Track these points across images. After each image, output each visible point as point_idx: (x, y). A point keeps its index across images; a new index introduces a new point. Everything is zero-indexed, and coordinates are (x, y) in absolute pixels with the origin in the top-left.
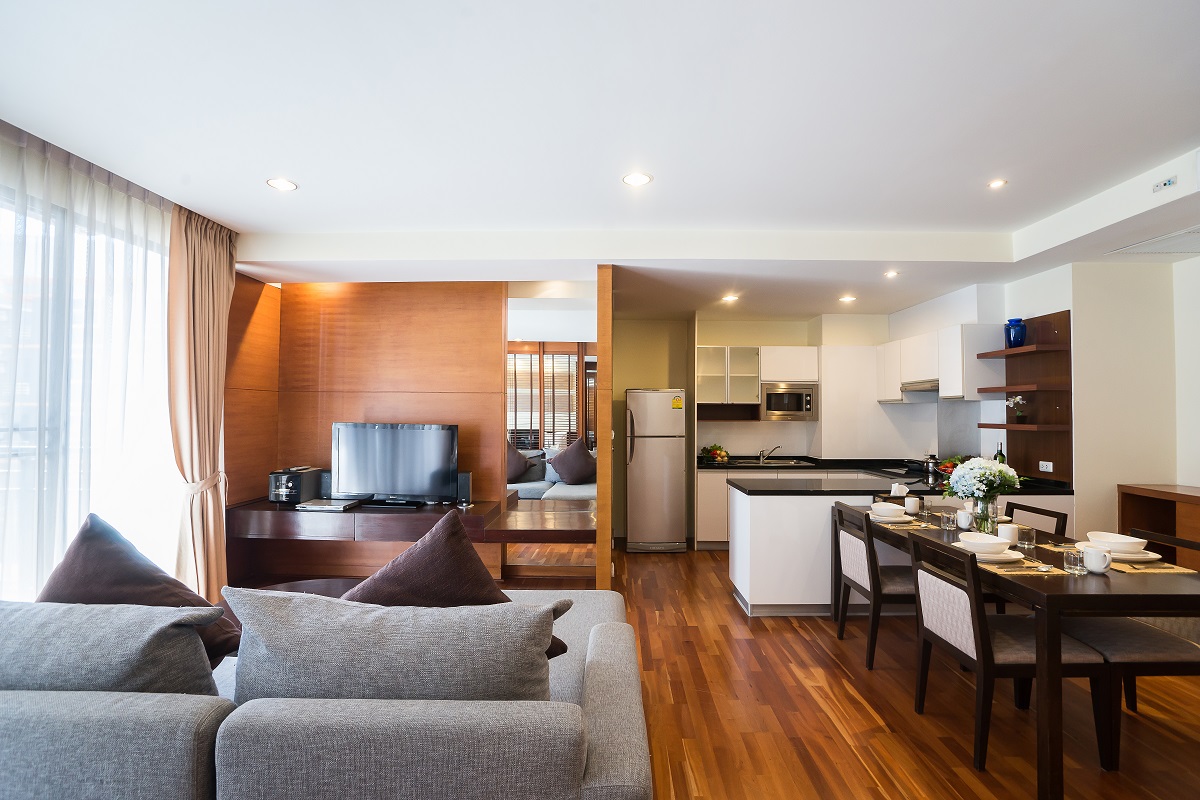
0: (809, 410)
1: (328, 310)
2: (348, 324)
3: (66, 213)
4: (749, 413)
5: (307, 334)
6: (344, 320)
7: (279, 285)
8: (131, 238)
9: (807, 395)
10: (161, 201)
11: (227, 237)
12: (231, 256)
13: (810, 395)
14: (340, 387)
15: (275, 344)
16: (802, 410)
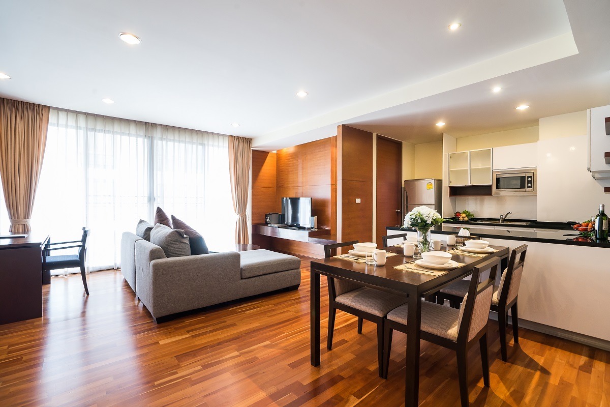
0: (531, 187)
1: (287, 158)
2: (291, 162)
3: (202, 144)
4: (483, 191)
5: (283, 168)
6: (289, 161)
7: (276, 152)
8: (218, 146)
9: (528, 177)
10: (223, 135)
11: (248, 141)
12: (249, 146)
13: (531, 177)
14: (291, 185)
15: (275, 172)
16: (525, 188)
